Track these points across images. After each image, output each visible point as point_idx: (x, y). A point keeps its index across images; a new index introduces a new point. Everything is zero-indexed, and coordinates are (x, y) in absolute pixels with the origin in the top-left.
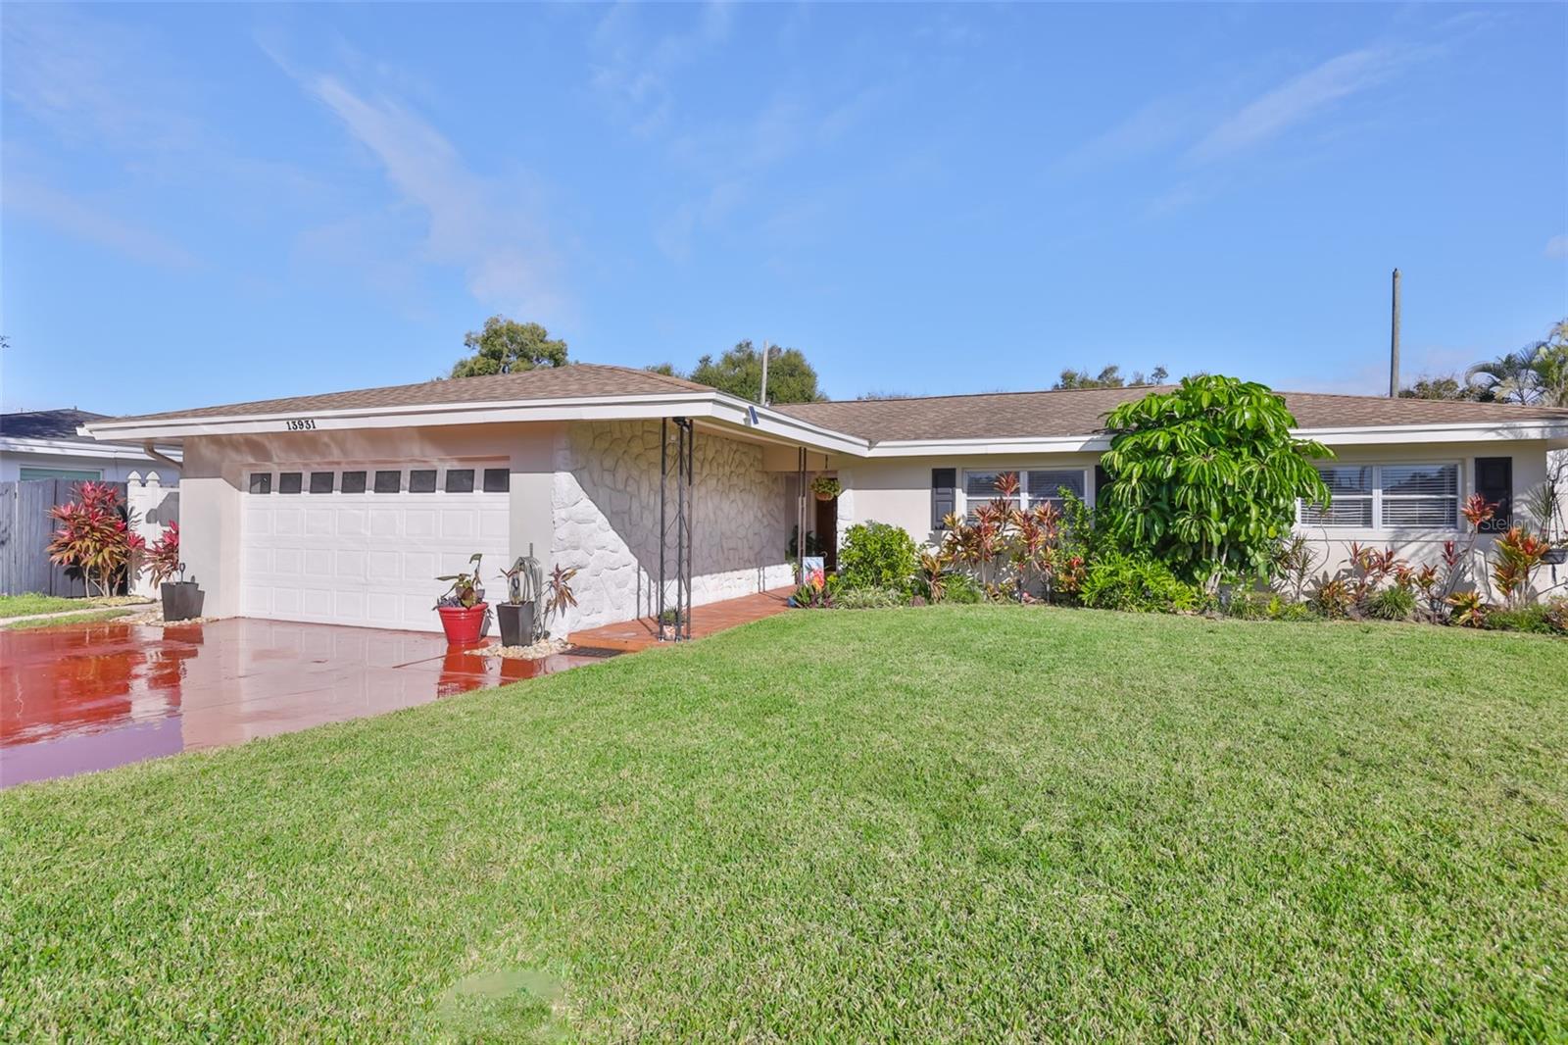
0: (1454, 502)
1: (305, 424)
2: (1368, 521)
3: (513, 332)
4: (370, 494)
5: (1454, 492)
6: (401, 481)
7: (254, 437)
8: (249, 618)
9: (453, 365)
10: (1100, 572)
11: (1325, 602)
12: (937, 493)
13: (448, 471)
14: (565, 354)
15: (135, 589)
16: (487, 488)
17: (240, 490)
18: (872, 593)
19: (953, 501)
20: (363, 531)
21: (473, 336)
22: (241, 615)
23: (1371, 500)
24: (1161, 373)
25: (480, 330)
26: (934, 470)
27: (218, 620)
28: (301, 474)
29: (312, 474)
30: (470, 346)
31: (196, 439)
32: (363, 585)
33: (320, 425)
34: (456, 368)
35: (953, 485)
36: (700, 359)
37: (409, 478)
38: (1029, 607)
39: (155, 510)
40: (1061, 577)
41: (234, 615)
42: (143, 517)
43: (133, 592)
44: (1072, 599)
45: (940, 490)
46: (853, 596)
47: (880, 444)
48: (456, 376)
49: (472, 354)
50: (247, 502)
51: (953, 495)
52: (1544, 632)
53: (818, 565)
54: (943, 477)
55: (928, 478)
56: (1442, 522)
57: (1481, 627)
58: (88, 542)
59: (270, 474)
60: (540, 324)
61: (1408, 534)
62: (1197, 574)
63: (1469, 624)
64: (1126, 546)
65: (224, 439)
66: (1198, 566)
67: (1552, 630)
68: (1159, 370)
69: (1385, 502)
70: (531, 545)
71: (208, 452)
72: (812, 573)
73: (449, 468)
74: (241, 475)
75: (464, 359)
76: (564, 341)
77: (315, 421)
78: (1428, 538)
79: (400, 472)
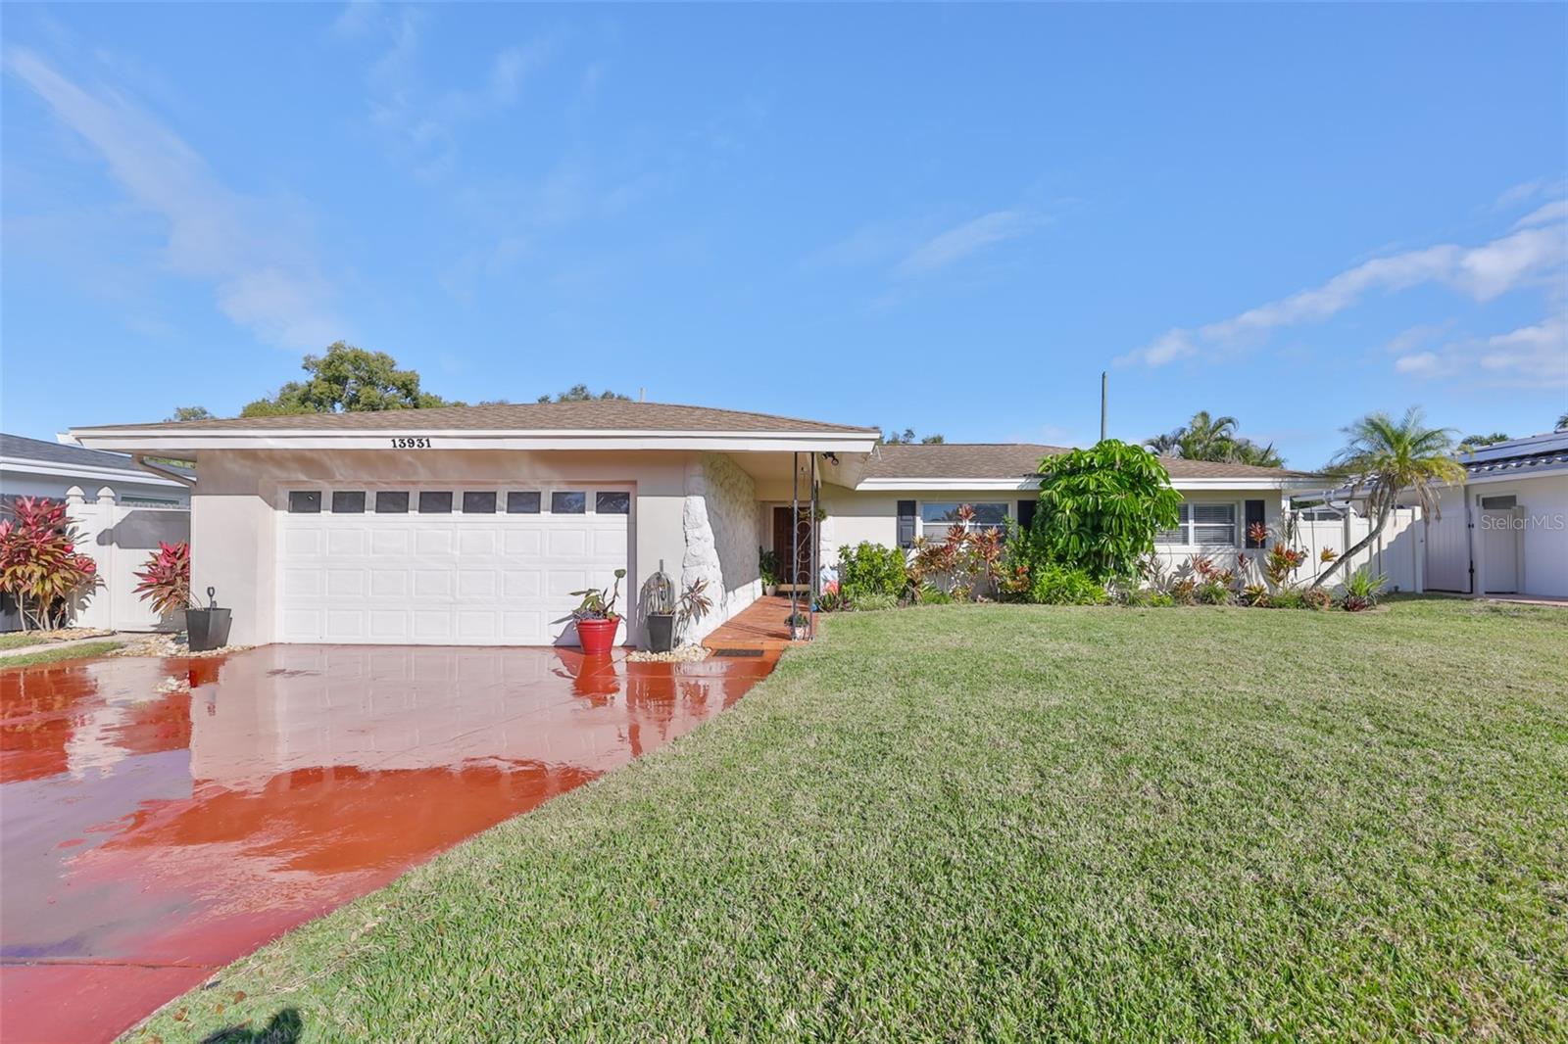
0: (1232, 528)
1: (416, 443)
2: (1185, 541)
3: (358, 359)
4: (457, 514)
5: (1233, 522)
6: (498, 502)
7: (307, 453)
8: (290, 644)
9: (279, 387)
10: (1044, 576)
11: (1179, 593)
12: (902, 520)
13: (554, 493)
14: (418, 385)
15: (77, 621)
16: (600, 510)
17: (275, 508)
18: (878, 599)
19: (914, 527)
20: (449, 550)
21: (312, 359)
22: (277, 641)
23: (1187, 527)
24: (910, 433)
25: (322, 354)
26: (899, 502)
27: (254, 648)
28: (364, 493)
29: (378, 493)
30: (308, 370)
31: (217, 452)
32: (451, 604)
33: (436, 444)
34: (283, 389)
35: (914, 514)
36: (539, 398)
37: (506, 499)
38: (983, 604)
39: (111, 530)
40: (1009, 582)
41: (269, 642)
42: (93, 537)
43: (75, 624)
44: (1021, 597)
45: (904, 517)
46: (862, 601)
47: (867, 480)
48: (284, 399)
49: (304, 378)
50: (285, 522)
51: (914, 520)
52: (1303, 608)
53: (833, 577)
54: (906, 507)
55: (894, 508)
56: (1225, 541)
57: (1267, 607)
58: (32, 566)
59: (320, 493)
60: (388, 355)
61: (1209, 549)
62: (1101, 577)
63: (1259, 605)
64: (1061, 559)
65: (259, 453)
66: (1100, 571)
67: (1307, 607)
68: (909, 431)
69: (1195, 528)
70: (661, 562)
71: (235, 467)
72: (828, 584)
73: (555, 491)
74: (276, 493)
75: (293, 382)
76: (417, 373)
77: (430, 440)
78: (1220, 551)
79: (495, 493)
